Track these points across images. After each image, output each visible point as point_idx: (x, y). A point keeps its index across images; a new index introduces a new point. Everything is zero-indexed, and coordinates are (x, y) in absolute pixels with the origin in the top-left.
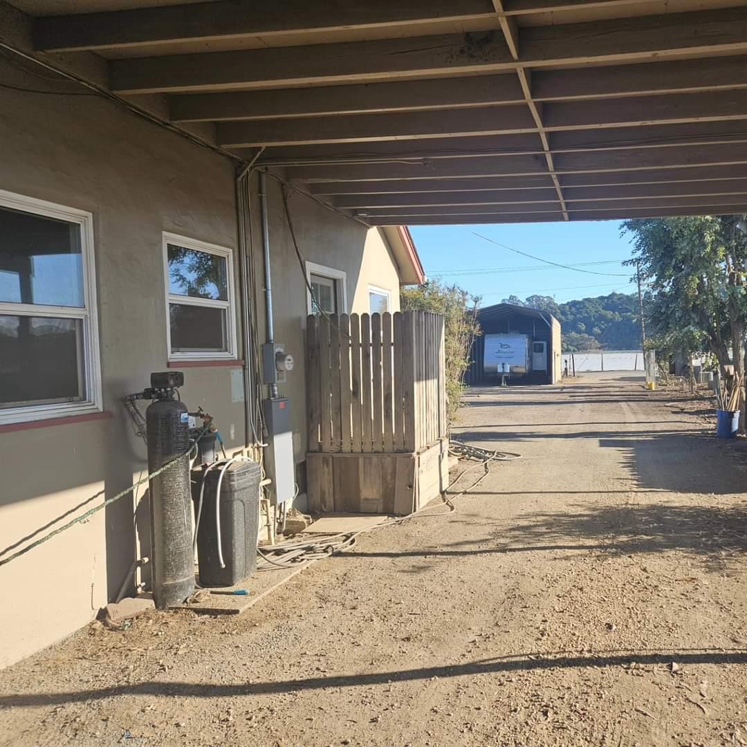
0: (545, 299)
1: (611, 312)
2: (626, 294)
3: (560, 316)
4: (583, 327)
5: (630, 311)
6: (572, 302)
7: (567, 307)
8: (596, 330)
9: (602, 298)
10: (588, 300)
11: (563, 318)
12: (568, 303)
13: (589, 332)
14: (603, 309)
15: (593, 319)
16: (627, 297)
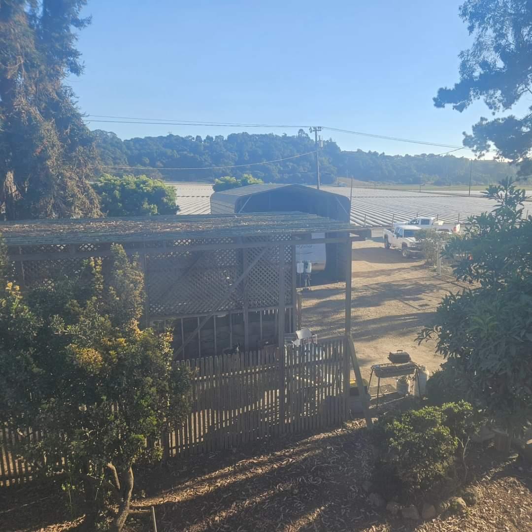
0: (108, 134)
1: (171, 150)
2: (181, 136)
3: (126, 150)
4: (147, 161)
5: (186, 150)
6: (135, 138)
7: (132, 143)
8: (158, 163)
9: (161, 138)
10: (149, 138)
11: (129, 152)
12: (132, 139)
13: (152, 164)
14: (163, 147)
15: (155, 154)
16: (182, 138)
